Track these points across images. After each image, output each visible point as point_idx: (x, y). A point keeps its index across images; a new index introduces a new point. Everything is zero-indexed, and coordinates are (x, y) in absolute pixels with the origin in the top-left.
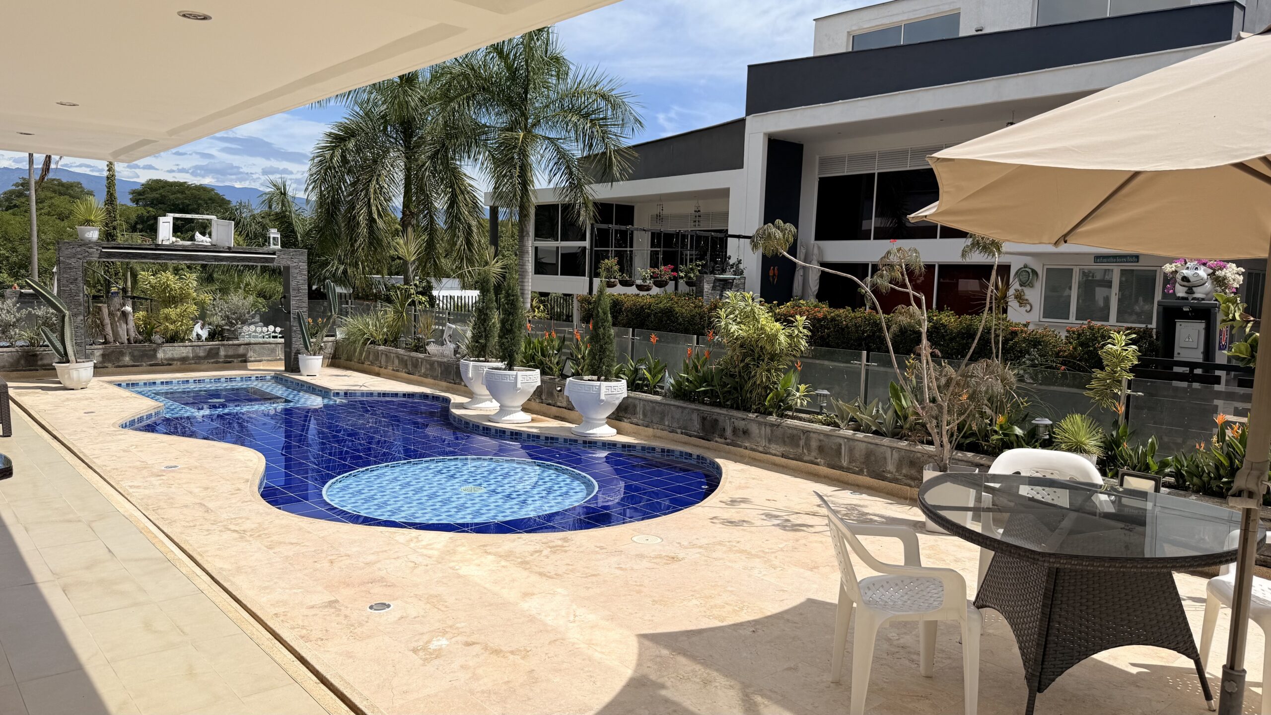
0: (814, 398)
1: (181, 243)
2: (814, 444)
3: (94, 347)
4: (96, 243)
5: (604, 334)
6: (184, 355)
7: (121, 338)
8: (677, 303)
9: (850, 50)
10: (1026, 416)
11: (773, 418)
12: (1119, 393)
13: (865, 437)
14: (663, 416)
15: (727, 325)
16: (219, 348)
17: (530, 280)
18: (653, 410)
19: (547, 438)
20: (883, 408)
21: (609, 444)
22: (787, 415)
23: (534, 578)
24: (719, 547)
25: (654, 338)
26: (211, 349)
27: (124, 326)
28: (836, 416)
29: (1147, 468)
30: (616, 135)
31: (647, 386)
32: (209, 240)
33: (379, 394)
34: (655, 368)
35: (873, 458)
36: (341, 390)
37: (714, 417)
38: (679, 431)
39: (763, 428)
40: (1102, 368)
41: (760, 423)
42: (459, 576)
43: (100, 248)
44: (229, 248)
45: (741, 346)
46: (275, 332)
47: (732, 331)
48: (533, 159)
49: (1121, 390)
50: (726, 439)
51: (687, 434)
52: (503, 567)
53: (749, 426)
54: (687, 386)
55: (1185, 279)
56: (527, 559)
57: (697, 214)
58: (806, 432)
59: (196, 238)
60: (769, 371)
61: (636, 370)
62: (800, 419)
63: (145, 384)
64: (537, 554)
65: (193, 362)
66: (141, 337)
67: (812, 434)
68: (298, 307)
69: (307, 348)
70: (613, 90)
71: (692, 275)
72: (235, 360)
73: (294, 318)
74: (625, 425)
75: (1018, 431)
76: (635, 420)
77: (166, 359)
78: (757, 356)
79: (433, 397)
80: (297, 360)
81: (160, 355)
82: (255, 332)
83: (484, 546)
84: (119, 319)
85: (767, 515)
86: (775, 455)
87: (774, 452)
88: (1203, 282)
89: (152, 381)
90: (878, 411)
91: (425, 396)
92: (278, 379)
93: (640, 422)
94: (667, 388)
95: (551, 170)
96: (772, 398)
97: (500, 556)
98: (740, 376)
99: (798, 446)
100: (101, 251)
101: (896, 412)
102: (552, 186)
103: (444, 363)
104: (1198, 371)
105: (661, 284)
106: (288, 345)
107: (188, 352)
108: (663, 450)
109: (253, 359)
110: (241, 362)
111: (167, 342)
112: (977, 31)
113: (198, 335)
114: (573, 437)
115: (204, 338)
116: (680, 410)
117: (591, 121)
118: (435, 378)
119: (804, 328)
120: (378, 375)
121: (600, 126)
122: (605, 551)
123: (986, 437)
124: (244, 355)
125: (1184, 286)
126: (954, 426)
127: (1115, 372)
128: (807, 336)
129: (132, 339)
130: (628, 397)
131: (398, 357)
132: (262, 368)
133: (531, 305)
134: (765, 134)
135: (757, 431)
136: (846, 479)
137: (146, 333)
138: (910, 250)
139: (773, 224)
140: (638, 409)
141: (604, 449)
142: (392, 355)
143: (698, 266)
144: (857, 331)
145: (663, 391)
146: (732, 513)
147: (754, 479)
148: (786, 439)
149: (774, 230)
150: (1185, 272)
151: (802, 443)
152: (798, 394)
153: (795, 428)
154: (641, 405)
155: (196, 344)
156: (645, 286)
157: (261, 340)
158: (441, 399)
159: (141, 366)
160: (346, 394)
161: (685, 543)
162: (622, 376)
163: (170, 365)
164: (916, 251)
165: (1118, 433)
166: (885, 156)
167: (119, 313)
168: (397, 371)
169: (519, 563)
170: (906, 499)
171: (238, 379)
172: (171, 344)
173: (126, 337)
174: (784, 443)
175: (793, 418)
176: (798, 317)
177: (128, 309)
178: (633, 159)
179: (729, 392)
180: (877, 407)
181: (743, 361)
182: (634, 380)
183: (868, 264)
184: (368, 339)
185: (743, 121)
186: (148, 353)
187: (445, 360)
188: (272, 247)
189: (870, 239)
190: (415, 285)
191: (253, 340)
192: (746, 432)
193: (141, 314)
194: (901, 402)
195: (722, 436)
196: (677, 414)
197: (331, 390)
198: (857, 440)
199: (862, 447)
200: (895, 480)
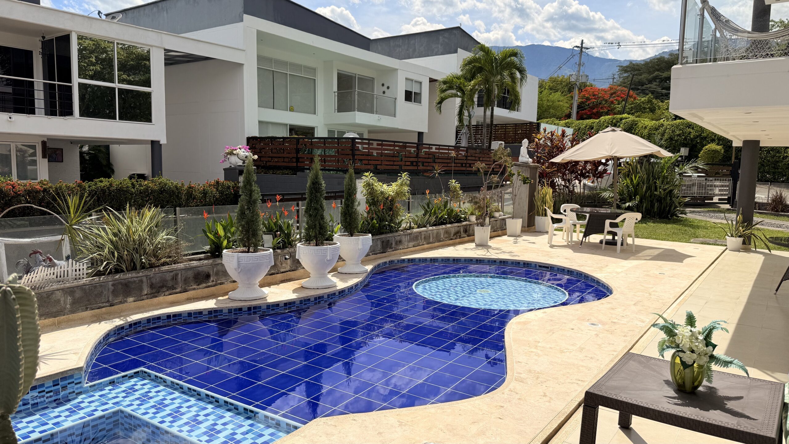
148: (413, 239)
195: (391, 248)
199: (435, 231)
200: (443, 241)
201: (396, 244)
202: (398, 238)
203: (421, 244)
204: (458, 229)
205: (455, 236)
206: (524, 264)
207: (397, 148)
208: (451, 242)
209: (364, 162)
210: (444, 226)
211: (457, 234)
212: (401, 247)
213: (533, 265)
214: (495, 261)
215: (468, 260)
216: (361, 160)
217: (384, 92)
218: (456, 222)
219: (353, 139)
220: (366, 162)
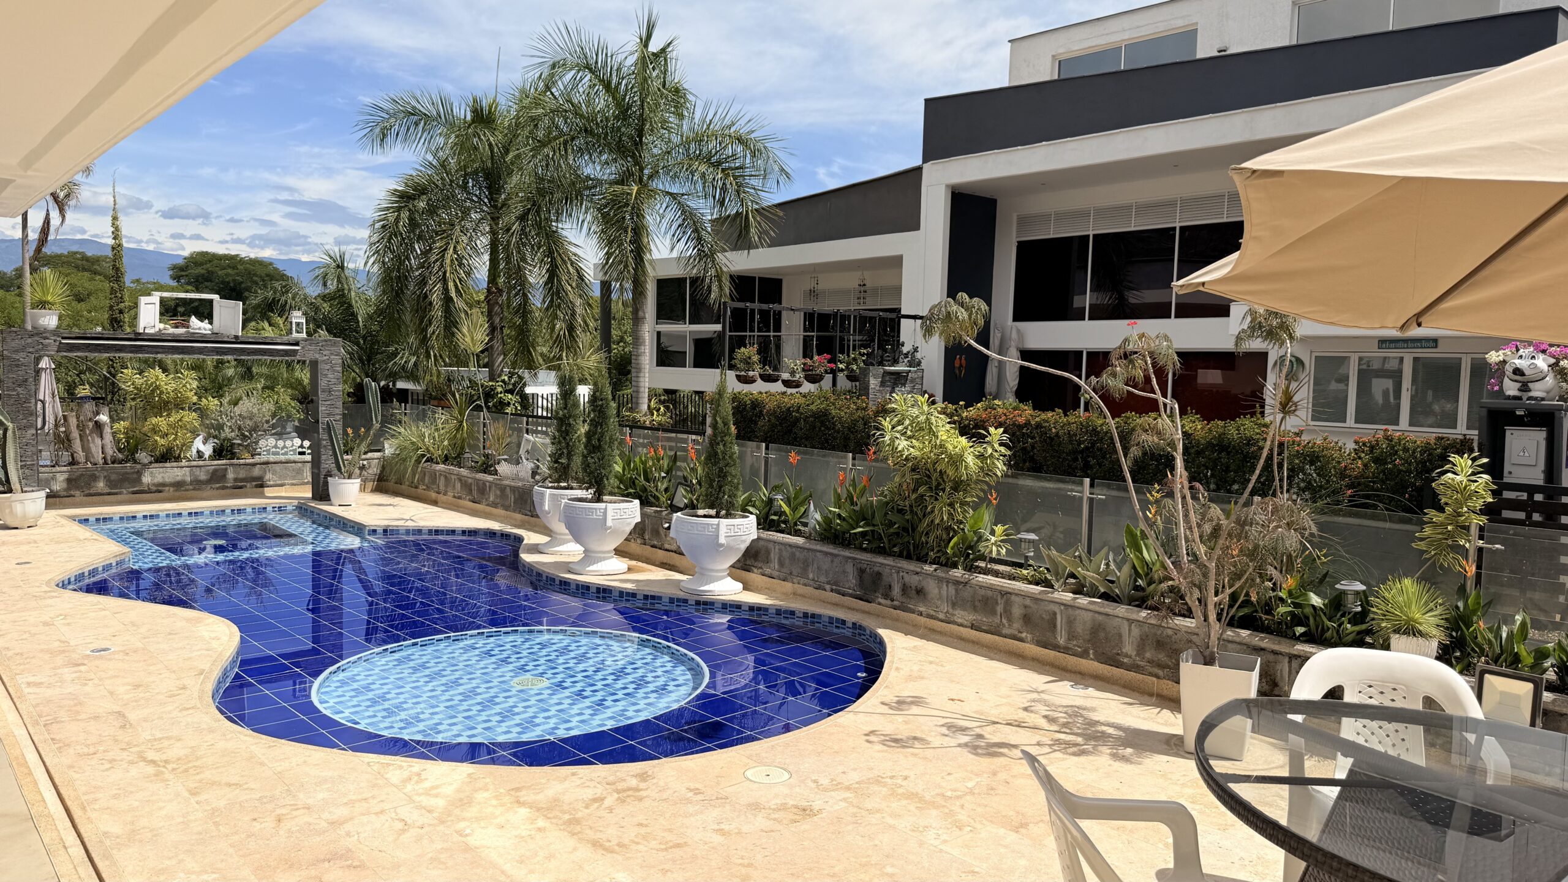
0: (1016, 544)
1: (171, 330)
2: (1017, 611)
3: (58, 469)
4: (55, 332)
5: (724, 453)
6: (179, 478)
7: (93, 457)
8: (834, 404)
9: (1056, 77)
10: (1325, 576)
11: (958, 573)
12: (1467, 545)
13: (1091, 603)
14: (806, 565)
15: (892, 440)
16: (226, 469)
17: (647, 375)
18: (793, 557)
19: (646, 597)
20: (1114, 561)
21: (731, 606)
22: (978, 567)
23: (585, 852)
24: (876, 788)
25: (794, 457)
26: (215, 471)
27: (98, 441)
28: (1048, 569)
29: (1516, 659)
30: (754, 189)
31: (785, 522)
32: (209, 326)
33: (430, 531)
34: (795, 498)
35: (1102, 635)
36: (379, 526)
37: (876, 569)
38: (828, 587)
39: (945, 586)
40: (1441, 509)
41: (940, 580)
42: (467, 849)
43: (60, 339)
44: (236, 337)
45: (914, 469)
46: (302, 446)
47: (900, 448)
48: (650, 220)
49: (1470, 541)
50: (892, 600)
51: (839, 592)
52: (540, 830)
53: (924, 583)
54: (838, 524)
55: (1518, 371)
56: (579, 815)
57: (862, 289)
58: (1006, 594)
59: (191, 324)
60: (951, 505)
61: (770, 501)
62: (996, 574)
63: (122, 518)
64: (596, 805)
65: (191, 487)
66: (120, 456)
67: (1013, 597)
68: (329, 415)
69: (339, 469)
70: (753, 132)
71: (855, 367)
72: (248, 485)
73: (323, 429)
74: (755, 577)
75: (1316, 600)
76: (768, 571)
77: (154, 485)
78: (934, 483)
79: (502, 535)
80: (326, 484)
81: (147, 479)
82: (276, 447)
83: (518, 789)
84: (92, 432)
85: (950, 727)
86: (961, 625)
87: (960, 621)
88: (1543, 376)
89: (131, 515)
90: (1107, 565)
91: (491, 534)
92: (303, 510)
93: (775, 574)
94: (812, 526)
95: (674, 235)
96: (957, 544)
97: (538, 810)
98: (912, 511)
99: (993, 612)
100: (60, 343)
101: (1134, 567)
102: (675, 254)
103: (518, 488)
104: (1538, 497)
105: (814, 379)
106: (316, 463)
107: (184, 475)
108: (805, 615)
109: (272, 483)
110: (257, 486)
111: (157, 461)
112: (1219, 51)
113: (198, 452)
114: (681, 595)
115: (207, 456)
116: (829, 559)
117: (723, 170)
118: (506, 508)
119: (1001, 445)
120: (434, 503)
121: (735, 177)
122: (700, 797)
123: (1269, 609)
124: (260, 478)
125: (1516, 381)
126: (1225, 597)
127: (1460, 515)
128: (1005, 456)
129: (109, 458)
130: (759, 538)
131: (460, 480)
132: (283, 494)
133: (649, 406)
134: (947, 186)
135: (936, 591)
136: (1064, 664)
137: (130, 448)
138: (1157, 337)
139: (954, 299)
140: (772, 555)
141: (725, 613)
142: (453, 477)
143: (863, 355)
144: (1071, 442)
145: (806, 529)
146: (897, 725)
147: (931, 663)
148: (977, 603)
149: (955, 308)
150: (1518, 363)
151: (1000, 609)
152: (993, 539)
153: (990, 588)
154: (777, 550)
155: (194, 463)
156: (794, 381)
157: (282, 458)
158: (512, 537)
159: (120, 493)
160: (385, 531)
161: (825, 781)
162: (751, 509)
163: (160, 492)
164: (1166, 338)
165: (1466, 605)
166: (1102, 213)
167: (91, 424)
168: (459, 498)
169: (564, 823)
170: (1151, 695)
171: (249, 510)
172: (161, 465)
173: (101, 455)
174: (975, 609)
175: (986, 572)
176: (992, 430)
177: (104, 418)
178: (776, 218)
179: (897, 534)
180: (1107, 558)
181: (915, 490)
182: (767, 515)
183: (1082, 352)
184: (423, 456)
185: (919, 170)
186: (130, 476)
187: (520, 484)
188: (295, 335)
189: (1084, 319)
190: (503, 381)
191: (272, 458)
192: (920, 592)
193: (122, 425)
194: (1142, 554)
195: (886, 596)
196: (826, 563)
197: (365, 526)
198: (1079, 608)
199: (1085, 618)
212: (923, 609)
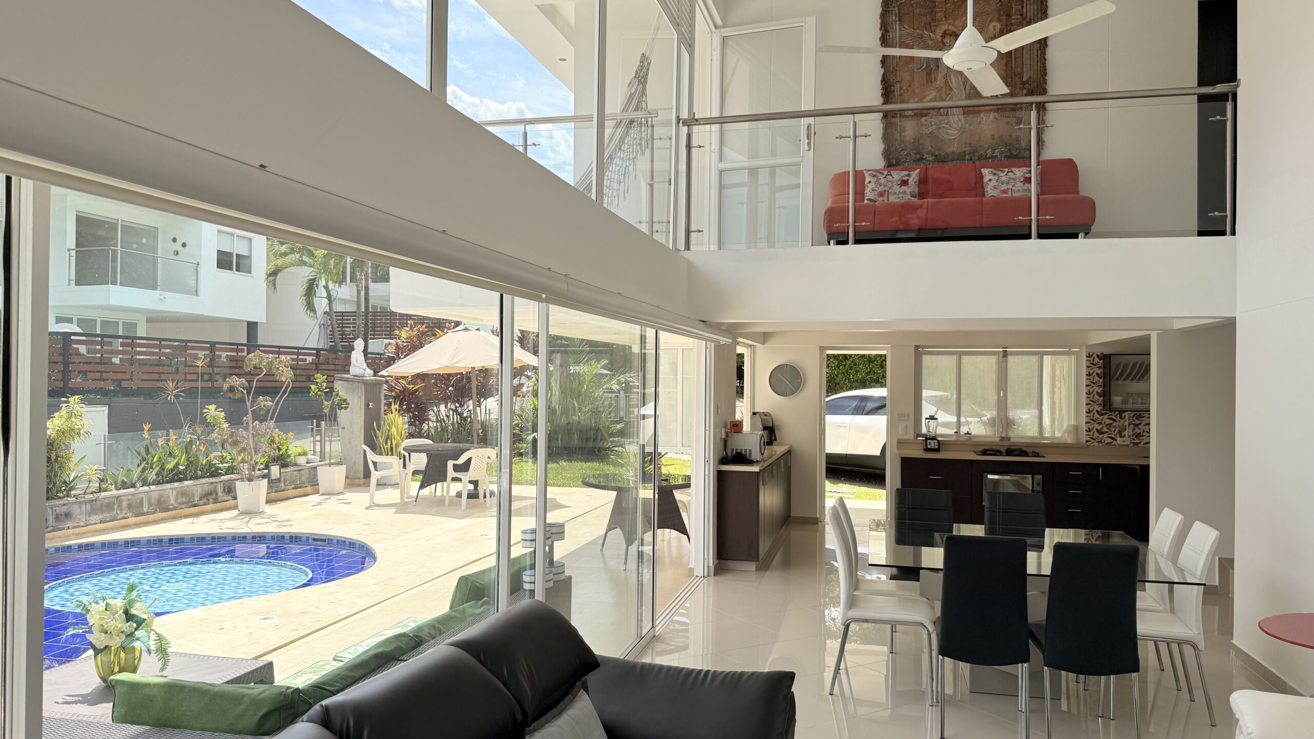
148: (104, 508)
174: (102, 511)
199: (155, 495)
200: (175, 509)
201: (57, 518)
202: (64, 509)
203: (119, 517)
204: (211, 487)
205: (204, 500)
206: (291, 537)
207: (168, 351)
208: (193, 510)
209: (90, 375)
210: (176, 484)
211: (209, 496)
212: (70, 524)
213: (304, 539)
214: (245, 538)
215: (198, 538)
216: (85, 373)
217: (177, 253)
218: (208, 477)
219: (67, 335)
220: (98, 375)
